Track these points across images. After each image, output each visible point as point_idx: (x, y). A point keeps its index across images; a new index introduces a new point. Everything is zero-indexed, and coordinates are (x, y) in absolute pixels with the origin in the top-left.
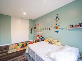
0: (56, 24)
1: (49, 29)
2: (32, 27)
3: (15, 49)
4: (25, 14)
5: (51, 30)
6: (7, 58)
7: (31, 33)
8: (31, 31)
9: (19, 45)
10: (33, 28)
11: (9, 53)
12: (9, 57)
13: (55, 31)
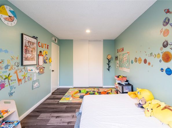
0: (165, 45)
1: (145, 61)
2: (109, 57)
3: (72, 97)
4: (88, 31)
5: (149, 64)
6: (53, 108)
7: (109, 70)
8: (109, 65)
9: (82, 91)
10: (114, 58)
11: (61, 101)
12: (56, 108)
13: (162, 70)
